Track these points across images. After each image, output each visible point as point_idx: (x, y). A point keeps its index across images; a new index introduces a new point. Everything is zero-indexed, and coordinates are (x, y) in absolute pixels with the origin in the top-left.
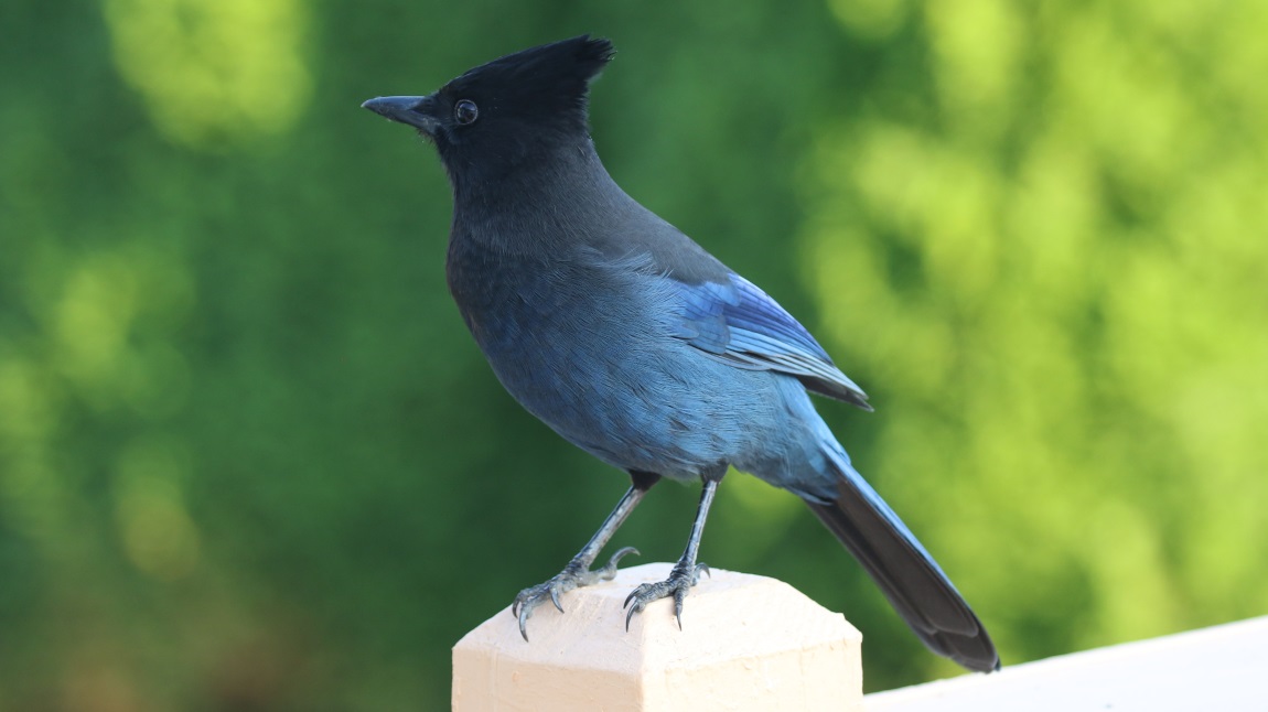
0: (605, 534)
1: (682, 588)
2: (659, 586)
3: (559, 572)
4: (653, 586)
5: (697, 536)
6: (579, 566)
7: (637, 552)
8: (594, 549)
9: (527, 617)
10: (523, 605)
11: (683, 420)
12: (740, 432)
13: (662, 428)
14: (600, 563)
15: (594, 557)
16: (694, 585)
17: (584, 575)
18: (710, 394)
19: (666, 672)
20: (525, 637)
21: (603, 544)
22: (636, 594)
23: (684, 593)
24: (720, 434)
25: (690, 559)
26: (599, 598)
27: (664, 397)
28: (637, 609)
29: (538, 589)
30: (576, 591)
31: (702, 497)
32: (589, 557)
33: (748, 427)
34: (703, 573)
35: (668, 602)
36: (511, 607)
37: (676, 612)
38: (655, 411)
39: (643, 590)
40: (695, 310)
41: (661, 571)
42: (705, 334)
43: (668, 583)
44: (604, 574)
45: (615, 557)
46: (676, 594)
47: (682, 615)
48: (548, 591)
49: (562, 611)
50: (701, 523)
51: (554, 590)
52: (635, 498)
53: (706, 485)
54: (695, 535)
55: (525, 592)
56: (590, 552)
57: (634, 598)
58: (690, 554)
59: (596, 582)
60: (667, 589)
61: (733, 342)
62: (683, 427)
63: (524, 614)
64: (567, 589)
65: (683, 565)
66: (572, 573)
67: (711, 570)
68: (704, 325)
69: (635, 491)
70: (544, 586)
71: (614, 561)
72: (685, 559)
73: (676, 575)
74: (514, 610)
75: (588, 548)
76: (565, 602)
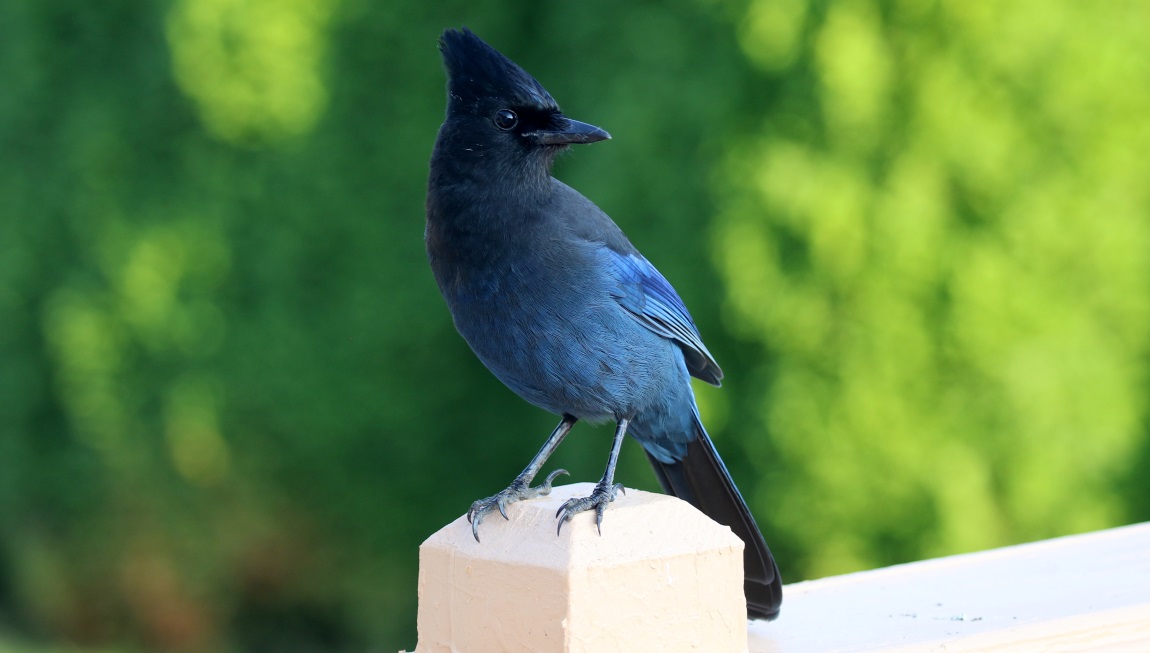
0: (542, 458)
1: (602, 503)
2: (584, 500)
3: (505, 488)
4: (579, 501)
5: (614, 462)
6: (521, 483)
7: (567, 473)
8: (533, 469)
9: (479, 523)
10: (476, 514)
11: (610, 364)
12: (648, 380)
13: (593, 371)
14: (537, 482)
15: (533, 476)
16: (612, 501)
17: (526, 490)
18: (632, 344)
19: (588, 569)
20: (477, 538)
21: (540, 467)
22: (565, 506)
23: (604, 507)
24: (635, 379)
25: (608, 480)
26: (537, 509)
27: (599, 344)
28: (567, 519)
29: (488, 500)
30: (519, 503)
31: (617, 432)
32: (529, 477)
33: (654, 376)
34: (619, 491)
35: (591, 513)
36: (466, 515)
37: (597, 521)
38: (589, 355)
39: (571, 504)
40: (625, 275)
41: (586, 489)
42: (630, 296)
43: (592, 498)
44: (541, 490)
45: (550, 477)
46: (597, 508)
47: (601, 525)
48: (496, 502)
49: (507, 519)
50: (616, 452)
51: (501, 502)
52: (565, 429)
53: (619, 423)
54: (612, 461)
55: (477, 503)
56: (530, 473)
57: (564, 510)
58: (609, 476)
59: (534, 497)
60: (590, 504)
61: (647, 307)
62: (609, 369)
63: (476, 521)
64: (511, 501)
65: (603, 484)
66: (516, 489)
67: (625, 489)
68: (629, 289)
69: (565, 424)
70: (493, 498)
71: (549, 480)
72: (605, 479)
73: (598, 492)
74: (469, 517)
75: (528, 469)
76: (509, 512)
